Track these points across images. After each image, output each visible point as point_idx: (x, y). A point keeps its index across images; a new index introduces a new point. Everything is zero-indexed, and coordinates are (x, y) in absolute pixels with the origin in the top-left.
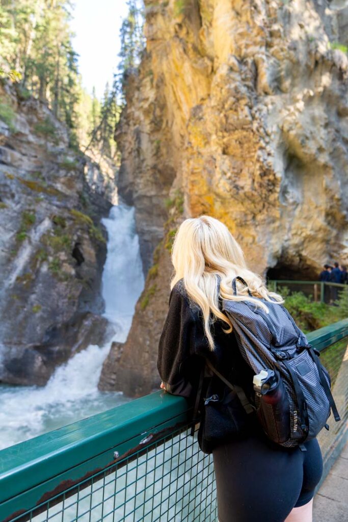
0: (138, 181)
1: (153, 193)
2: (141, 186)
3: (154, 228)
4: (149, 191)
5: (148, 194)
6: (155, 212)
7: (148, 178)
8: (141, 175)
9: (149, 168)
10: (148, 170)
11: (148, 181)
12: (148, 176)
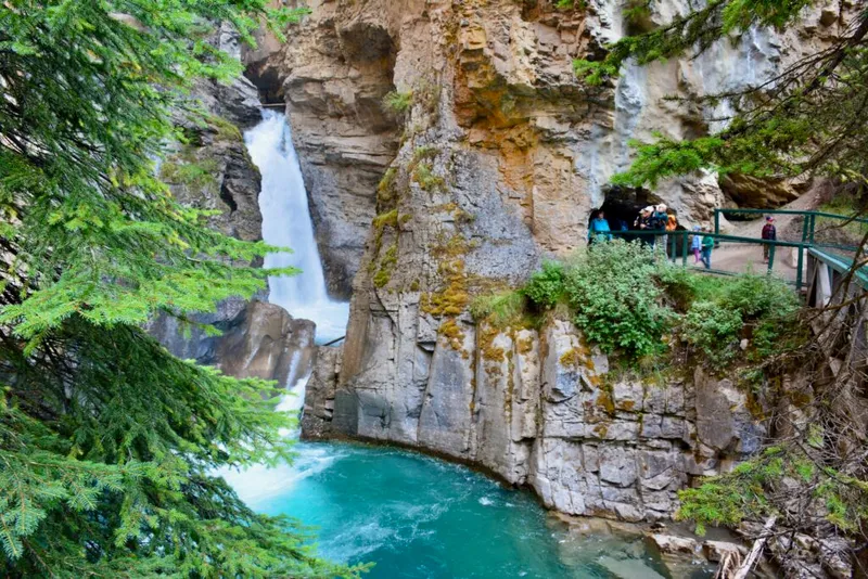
0: (292, 49)
1: (326, 73)
2: (298, 61)
3: (331, 140)
4: (316, 69)
5: (316, 76)
6: (330, 110)
7: (314, 45)
8: (299, 38)
9: (316, 26)
10: (313, 30)
11: (314, 50)
12: (314, 41)
